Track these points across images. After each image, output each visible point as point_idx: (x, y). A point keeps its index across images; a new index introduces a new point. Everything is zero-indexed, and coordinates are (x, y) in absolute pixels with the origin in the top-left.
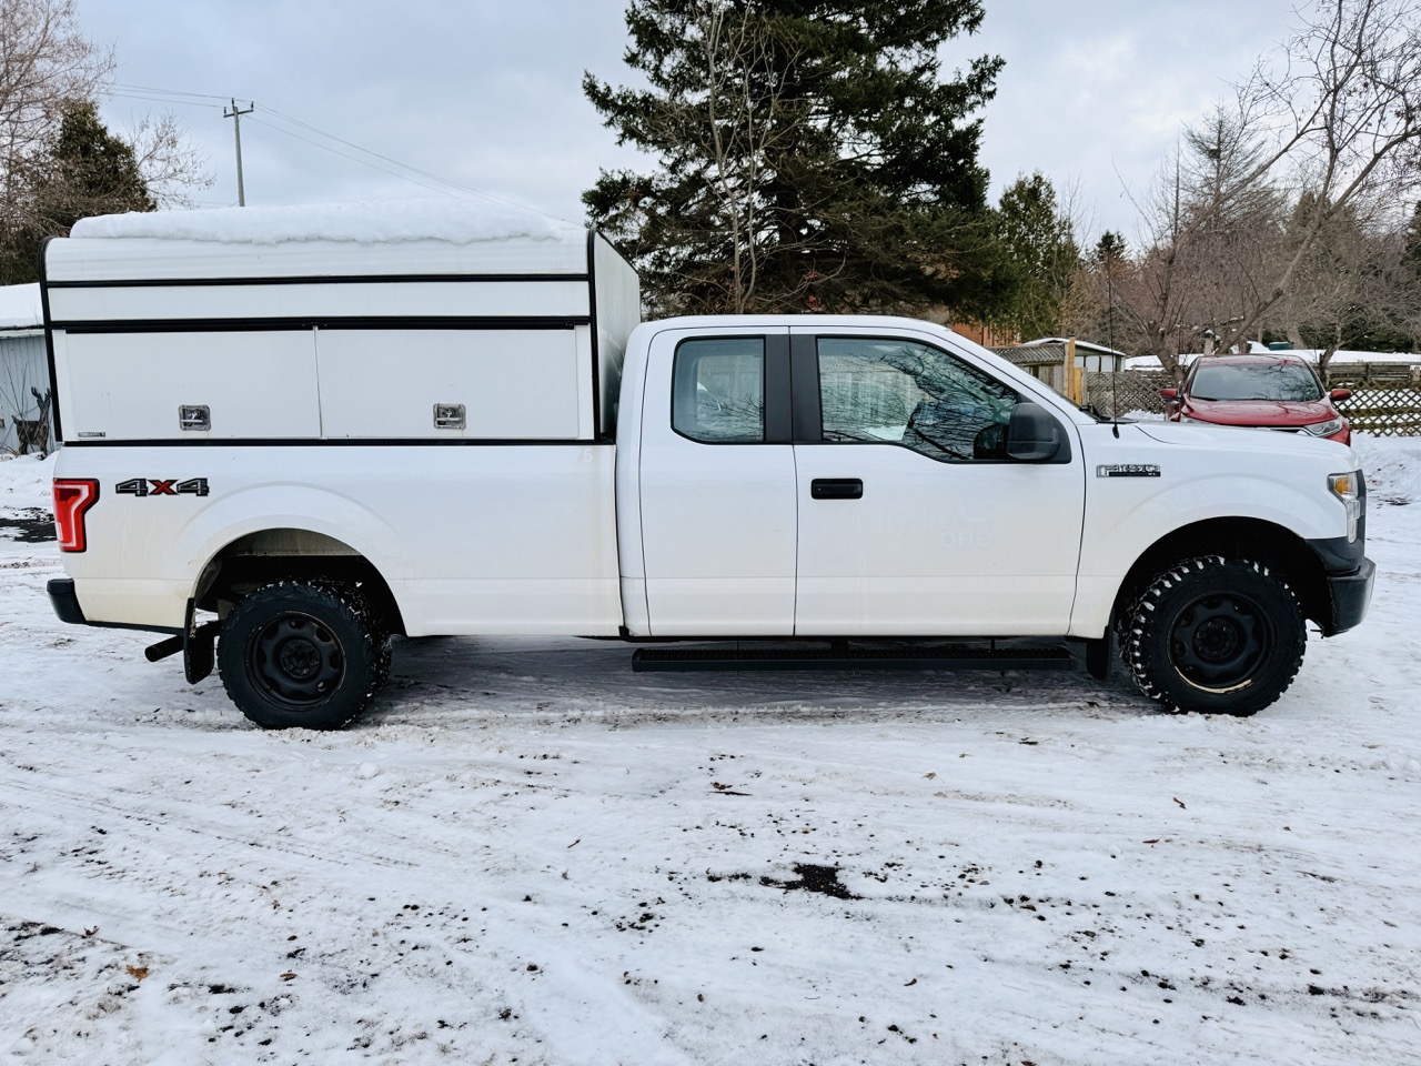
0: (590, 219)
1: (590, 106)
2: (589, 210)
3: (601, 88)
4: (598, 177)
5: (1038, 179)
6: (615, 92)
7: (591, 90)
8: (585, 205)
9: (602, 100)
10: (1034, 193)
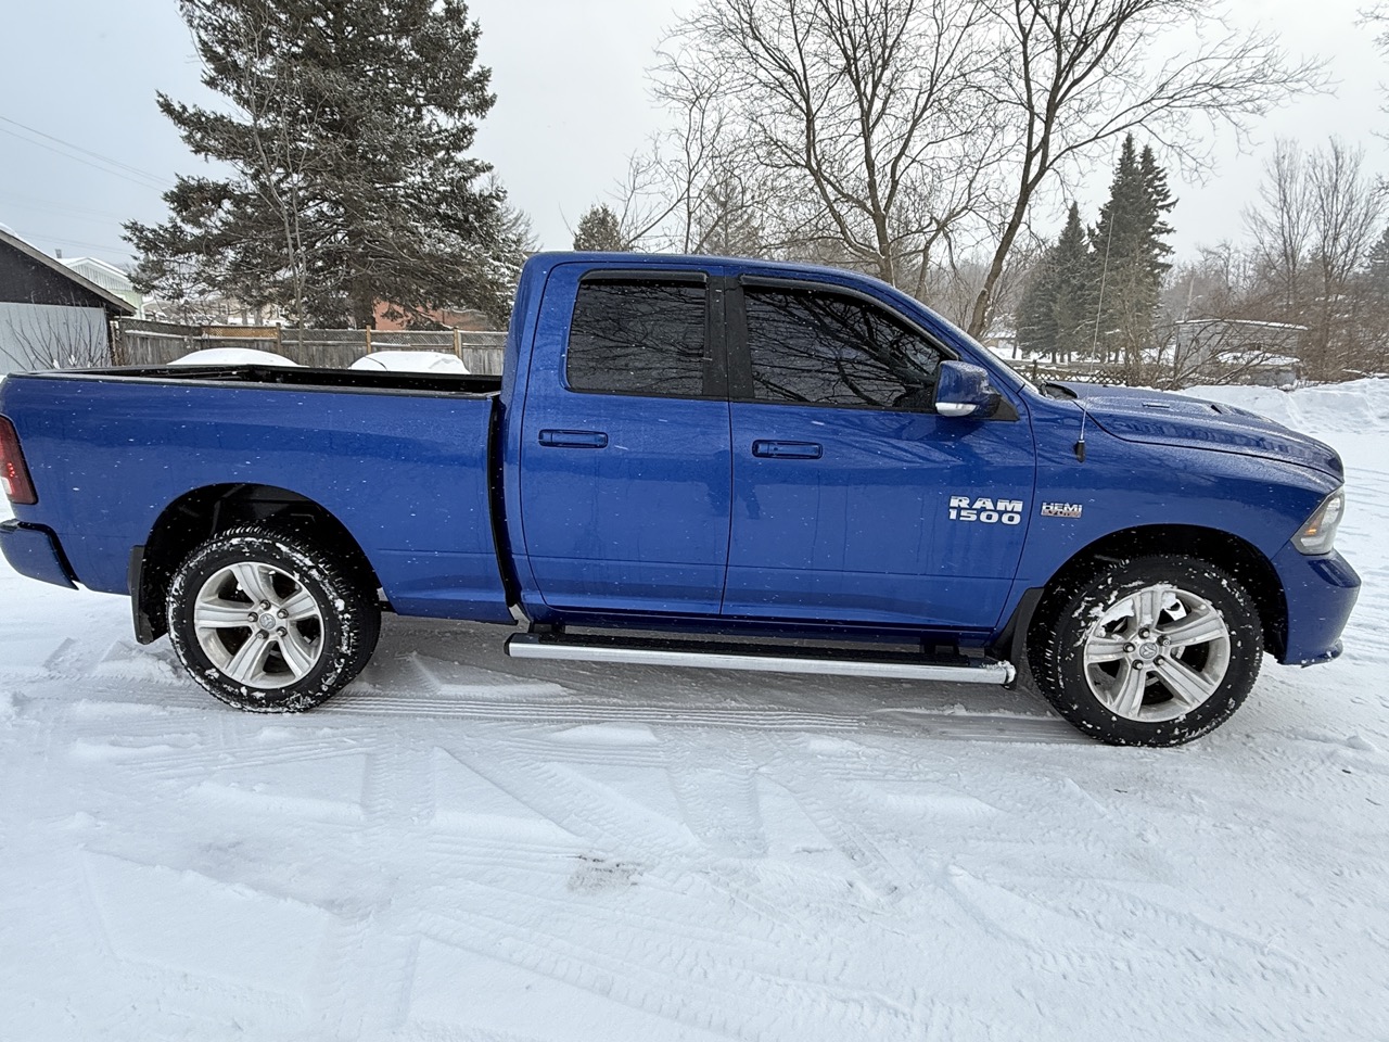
0: (174, 215)
1: (168, 121)
2: (172, 206)
3: (177, 107)
4: (177, 181)
5: (605, 211)
6: (191, 110)
7: (167, 107)
8: (168, 204)
9: (178, 116)
10: (603, 222)
